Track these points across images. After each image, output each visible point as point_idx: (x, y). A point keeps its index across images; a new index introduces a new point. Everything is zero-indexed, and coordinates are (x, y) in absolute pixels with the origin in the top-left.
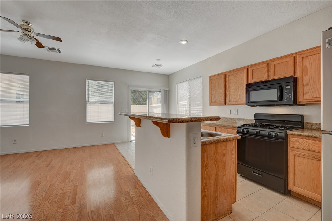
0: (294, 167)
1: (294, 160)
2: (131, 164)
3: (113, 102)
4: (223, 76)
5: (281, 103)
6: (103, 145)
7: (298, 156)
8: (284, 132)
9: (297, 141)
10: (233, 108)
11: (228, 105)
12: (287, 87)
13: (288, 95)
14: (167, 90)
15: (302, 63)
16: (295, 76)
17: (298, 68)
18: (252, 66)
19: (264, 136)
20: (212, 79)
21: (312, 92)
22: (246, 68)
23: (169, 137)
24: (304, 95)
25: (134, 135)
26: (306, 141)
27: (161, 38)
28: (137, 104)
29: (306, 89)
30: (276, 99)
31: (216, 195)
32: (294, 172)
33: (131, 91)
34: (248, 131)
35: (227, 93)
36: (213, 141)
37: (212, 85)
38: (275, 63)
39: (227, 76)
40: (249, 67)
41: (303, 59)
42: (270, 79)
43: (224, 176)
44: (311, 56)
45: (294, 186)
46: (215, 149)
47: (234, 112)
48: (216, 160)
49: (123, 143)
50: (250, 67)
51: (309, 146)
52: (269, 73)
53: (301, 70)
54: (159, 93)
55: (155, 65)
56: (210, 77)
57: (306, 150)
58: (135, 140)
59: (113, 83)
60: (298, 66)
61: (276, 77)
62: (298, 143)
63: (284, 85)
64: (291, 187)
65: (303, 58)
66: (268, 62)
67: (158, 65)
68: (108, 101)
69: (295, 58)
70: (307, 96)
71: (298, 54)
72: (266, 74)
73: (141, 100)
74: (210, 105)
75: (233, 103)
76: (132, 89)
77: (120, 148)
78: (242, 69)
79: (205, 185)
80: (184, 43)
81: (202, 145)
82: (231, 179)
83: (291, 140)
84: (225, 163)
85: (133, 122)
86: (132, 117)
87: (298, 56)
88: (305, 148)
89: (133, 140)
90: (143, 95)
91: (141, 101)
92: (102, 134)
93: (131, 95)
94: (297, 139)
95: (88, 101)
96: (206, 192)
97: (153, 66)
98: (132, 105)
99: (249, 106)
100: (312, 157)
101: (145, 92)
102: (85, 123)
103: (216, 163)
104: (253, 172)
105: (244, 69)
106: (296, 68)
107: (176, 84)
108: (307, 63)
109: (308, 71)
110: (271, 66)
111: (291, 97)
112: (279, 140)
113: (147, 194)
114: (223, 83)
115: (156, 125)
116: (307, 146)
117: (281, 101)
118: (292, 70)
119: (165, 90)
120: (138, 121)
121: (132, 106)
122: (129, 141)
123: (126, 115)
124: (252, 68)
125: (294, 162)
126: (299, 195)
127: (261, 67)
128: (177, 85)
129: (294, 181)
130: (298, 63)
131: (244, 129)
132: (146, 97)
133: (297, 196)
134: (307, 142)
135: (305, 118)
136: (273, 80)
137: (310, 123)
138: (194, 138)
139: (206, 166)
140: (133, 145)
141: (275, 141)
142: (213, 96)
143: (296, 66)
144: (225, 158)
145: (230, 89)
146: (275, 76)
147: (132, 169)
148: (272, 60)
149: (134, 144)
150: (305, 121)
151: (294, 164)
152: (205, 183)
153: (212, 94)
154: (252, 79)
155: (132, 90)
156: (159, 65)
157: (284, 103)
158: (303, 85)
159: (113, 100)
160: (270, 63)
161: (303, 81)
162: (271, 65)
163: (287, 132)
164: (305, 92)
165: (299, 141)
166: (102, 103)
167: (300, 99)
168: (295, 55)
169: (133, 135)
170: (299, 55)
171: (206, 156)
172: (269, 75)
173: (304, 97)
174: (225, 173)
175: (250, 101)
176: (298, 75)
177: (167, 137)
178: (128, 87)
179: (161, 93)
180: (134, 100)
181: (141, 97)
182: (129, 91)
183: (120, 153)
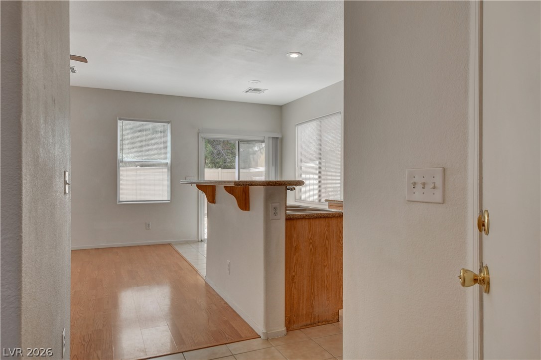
2: (200, 271)
3: (169, 163)
14: (277, 138)
23: (249, 210)
27: (253, 51)
31: (312, 291)
33: (204, 140)
36: (304, 215)
43: (325, 266)
46: (311, 227)
48: (311, 243)
49: (188, 242)
54: (260, 144)
55: (250, 90)
59: (169, 126)
67: (255, 90)
68: (159, 160)
76: (204, 136)
79: (294, 274)
80: (294, 56)
81: (286, 219)
82: (338, 272)
84: (326, 249)
86: (201, 186)
91: (229, 161)
92: (149, 225)
95: (122, 161)
96: (295, 283)
97: (247, 92)
98: (206, 170)
102: (116, 201)
103: (311, 246)
107: (295, 126)
113: (223, 302)
115: (230, 193)
119: (273, 138)
120: (209, 190)
123: (192, 183)
128: (297, 127)
138: (275, 209)
139: (296, 248)
144: (327, 242)
147: (203, 277)
152: (294, 271)
156: (259, 90)
159: (169, 160)
166: (143, 165)
171: (295, 235)
174: (326, 263)
177: (246, 210)
178: (198, 133)
179: (264, 145)
180: (214, 157)
181: (229, 151)
182: (200, 139)
183: (182, 257)
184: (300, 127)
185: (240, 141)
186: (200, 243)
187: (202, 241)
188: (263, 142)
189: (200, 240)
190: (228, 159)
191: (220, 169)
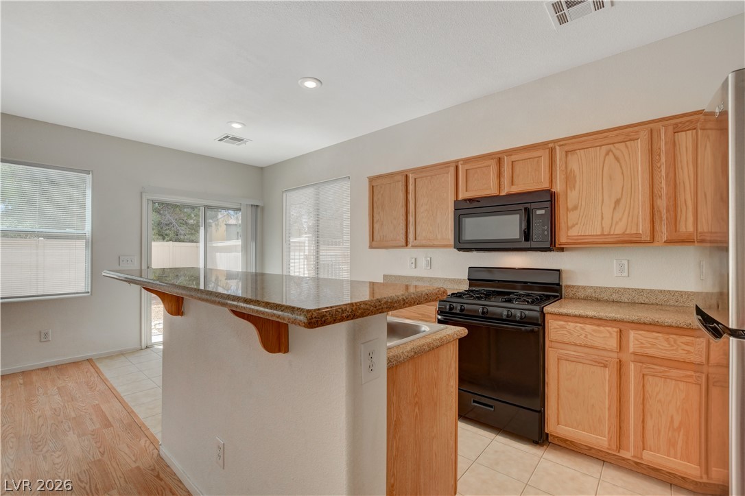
0: (558, 383)
1: (558, 368)
2: (149, 423)
3: (89, 235)
4: (402, 179)
5: (527, 245)
6: (46, 369)
7: (566, 360)
8: (537, 308)
9: (562, 327)
10: (422, 255)
11: (414, 246)
12: (539, 212)
13: (540, 229)
14: (257, 206)
15: (566, 163)
16: (553, 190)
17: (558, 172)
18: (466, 161)
19: (499, 319)
20: (376, 185)
21: (582, 224)
22: (454, 164)
23: (286, 351)
24: (568, 230)
25: (161, 326)
26: (581, 327)
28: (170, 240)
29: (573, 217)
30: (517, 236)
32: (558, 395)
33: (151, 203)
34: (462, 310)
35: (411, 219)
36: (413, 354)
37: (375, 199)
38: (514, 158)
39: (411, 181)
40: (460, 163)
41: (566, 155)
42: (503, 193)
44: (581, 151)
45: (558, 424)
46: (416, 372)
47: (422, 262)
48: (417, 403)
49: (122, 354)
50: (462, 162)
51: (586, 337)
52: (502, 180)
53: (563, 176)
54: (231, 212)
55: (227, 137)
56: (372, 180)
57: (580, 346)
58: (164, 343)
59: (89, 178)
60: (558, 169)
61: (514, 189)
62: (565, 332)
63: (533, 206)
64: (552, 427)
65: (567, 152)
66: (499, 156)
67: (233, 139)
68: (68, 230)
69: (552, 152)
70: (574, 232)
71: (559, 143)
72: (496, 182)
73: (183, 230)
74: (371, 247)
75: (424, 242)
76: (149, 197)
77: (111, 372)
78: (446, 165)
79: (393, 480)
80: (311, 84)
83: (552, 325)
84: (435, 404)
86: (151, 290)
87: (558, 148)
88: (578, 342)
89: (158, 344)
90: (189, 215)
91: (183, 233)
92: (46, 334)
93: (151, 218)
94: (562, 323)
97: (221, 140)
99: (459, 249)
100: (591, 360)
101: (193, 208)
103: (417, 410)
104: (474, 402)
105: (449, 167)
106: (553, 173)
107: (283, 192)
108: (574, 163)
109: (576, 181)
110: (506, 165)
111: (546, 233)
112: (529, 328)
114: (401, 195)
115: (242, 318)
116: (582, 337)
117: (526, 242)
118: (548, 176)
119: (252, 205)
121: (154, 244)
123: (131, 282)
124: (467, 167)
125: (558, 372)
126: (565, 441)
127: (485, 164)
128: (284, 195)
129: (558, 414)
130: (558, 163)
131: (454, 304)
132: (198, 222)
133: (561, 444)
134: (583, 329)
135: (564, 275)
136: (509, 195)
137: (573, 287)
138: (371, 355)
140: (154, 363)
141: (521, 329)
142: (377, 226)
143: (554, 168)
144: (436, 391)
145: (417, 210)
146: (513, 187)
147: (153, 442)
148: (509, 152)
149: (161, 354)
150: (564, 283)
151: (558, 377)
152: (393, 474)
153: (375, 221)
154: (467, 191)
155: (154, 202)
156: (239, 140)
157: (534, 245)
158: (567, 209)
159: (87, 230)
160: (504, 159)
161: (567, 200)
162: (506, 161)
163: (545, 308)
164: (570, 224)
165: (567, 327)
166: (49, 237)
167: (562, 238)
168: (551, 145)
169: (158, 327)
170: (560, 146)
171: (394, 398)
172: (502, 183)
173: (569, 235)
174: (435, 430)
175: (463, 239)
176: (558, 188)
177: (279, 351)
178: (141, 193)
179: (240, 214)
180: (162, 228)
181: (181, 221)
182: (144, 202)
183: (111, 389)
184: (289, 194)
185: (207, 207)
186: (143, 353)
187: (147, 347)
188: (239, 210)
189: (144, 346)
190: (181, 231)
191: (171, 242)
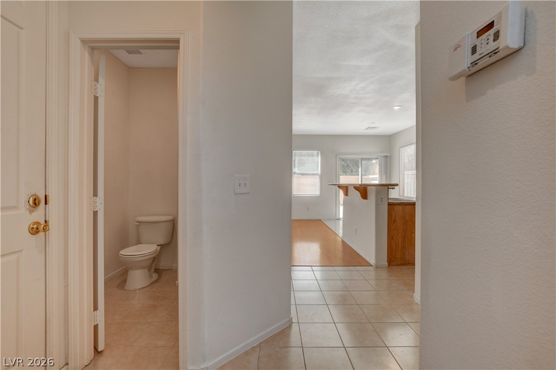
3: (320, 173)
6: (309, 220)
14: (387, 156)
23: (367, 199)
28: (348, 175)
31: (404, 245)
46: (403, 210)
49: (330, 219)
55: (369, 128)
59: (320, 152)
67: (372, 128)
68: (314, 172)
76: (340, 157)
80: (397, 108)
81: (388, 205)
85: (341, 193)
86: (340, 187)
89: (341, 217)
92: (308, 208)
95: (295, 173)
96: (394, 240)
97: (367, 129)
98: (341, 177)
101: (357, 160)
103: (404, 220)
107: (400, 148)
115: (357, 190)
119: (384, 156)
120: (345, 189)
122: (337, 218)
123: (335, 185)
138: (382, 198)
139: (394, 221)
140: (341, 222)
156: (374, 128)
171: (394, 214)
177: (365, 199)
178: (337, 155)
179: (378, 161)
180: (345, 169)
181: (355, 165)
182: (338, 159)
183: (328, 227)
184: (403, 149)
185: (362, 159)
186: (337, 220)
190: (354, 170)
